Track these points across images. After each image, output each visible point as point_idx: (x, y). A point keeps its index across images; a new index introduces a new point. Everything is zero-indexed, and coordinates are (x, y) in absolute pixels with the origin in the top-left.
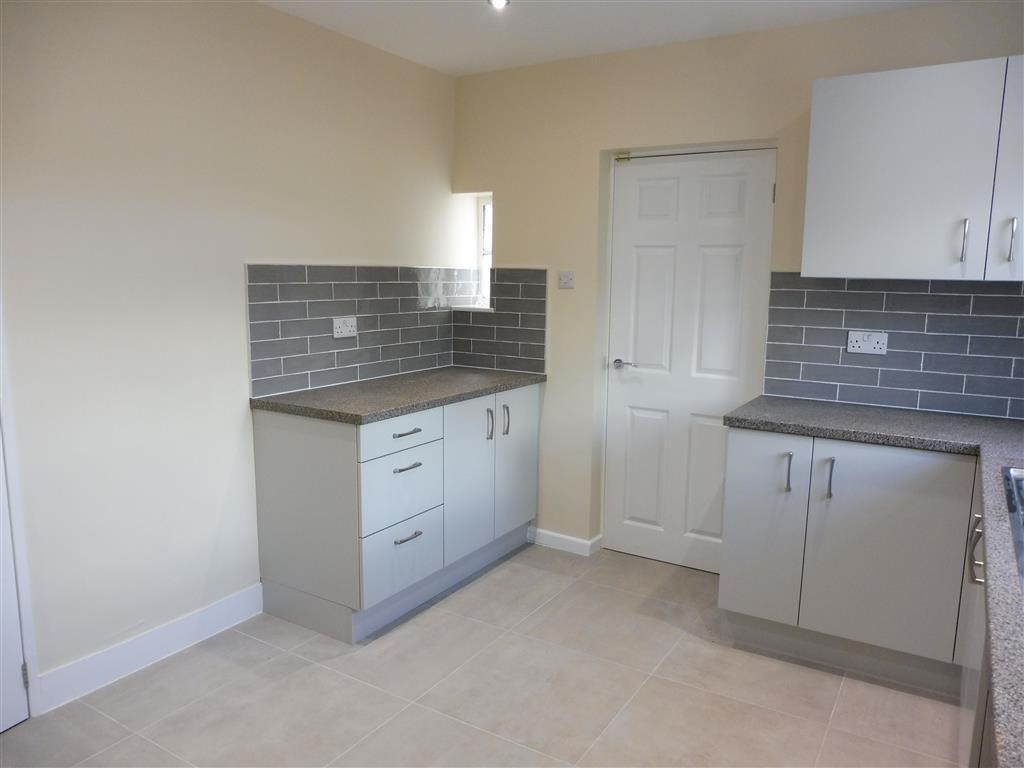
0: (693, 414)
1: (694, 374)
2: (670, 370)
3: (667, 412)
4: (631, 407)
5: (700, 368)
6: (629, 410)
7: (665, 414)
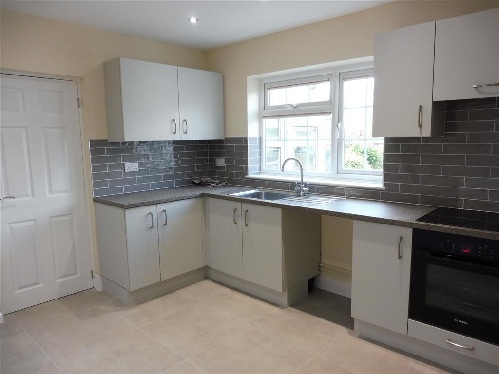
0: (51, 217)
1: (48, 196)
2: (33, 195)
3: (35, 220)
4: (8, 223)
5: (51, 192)
6: (7, 225)
7: (33, 222)
